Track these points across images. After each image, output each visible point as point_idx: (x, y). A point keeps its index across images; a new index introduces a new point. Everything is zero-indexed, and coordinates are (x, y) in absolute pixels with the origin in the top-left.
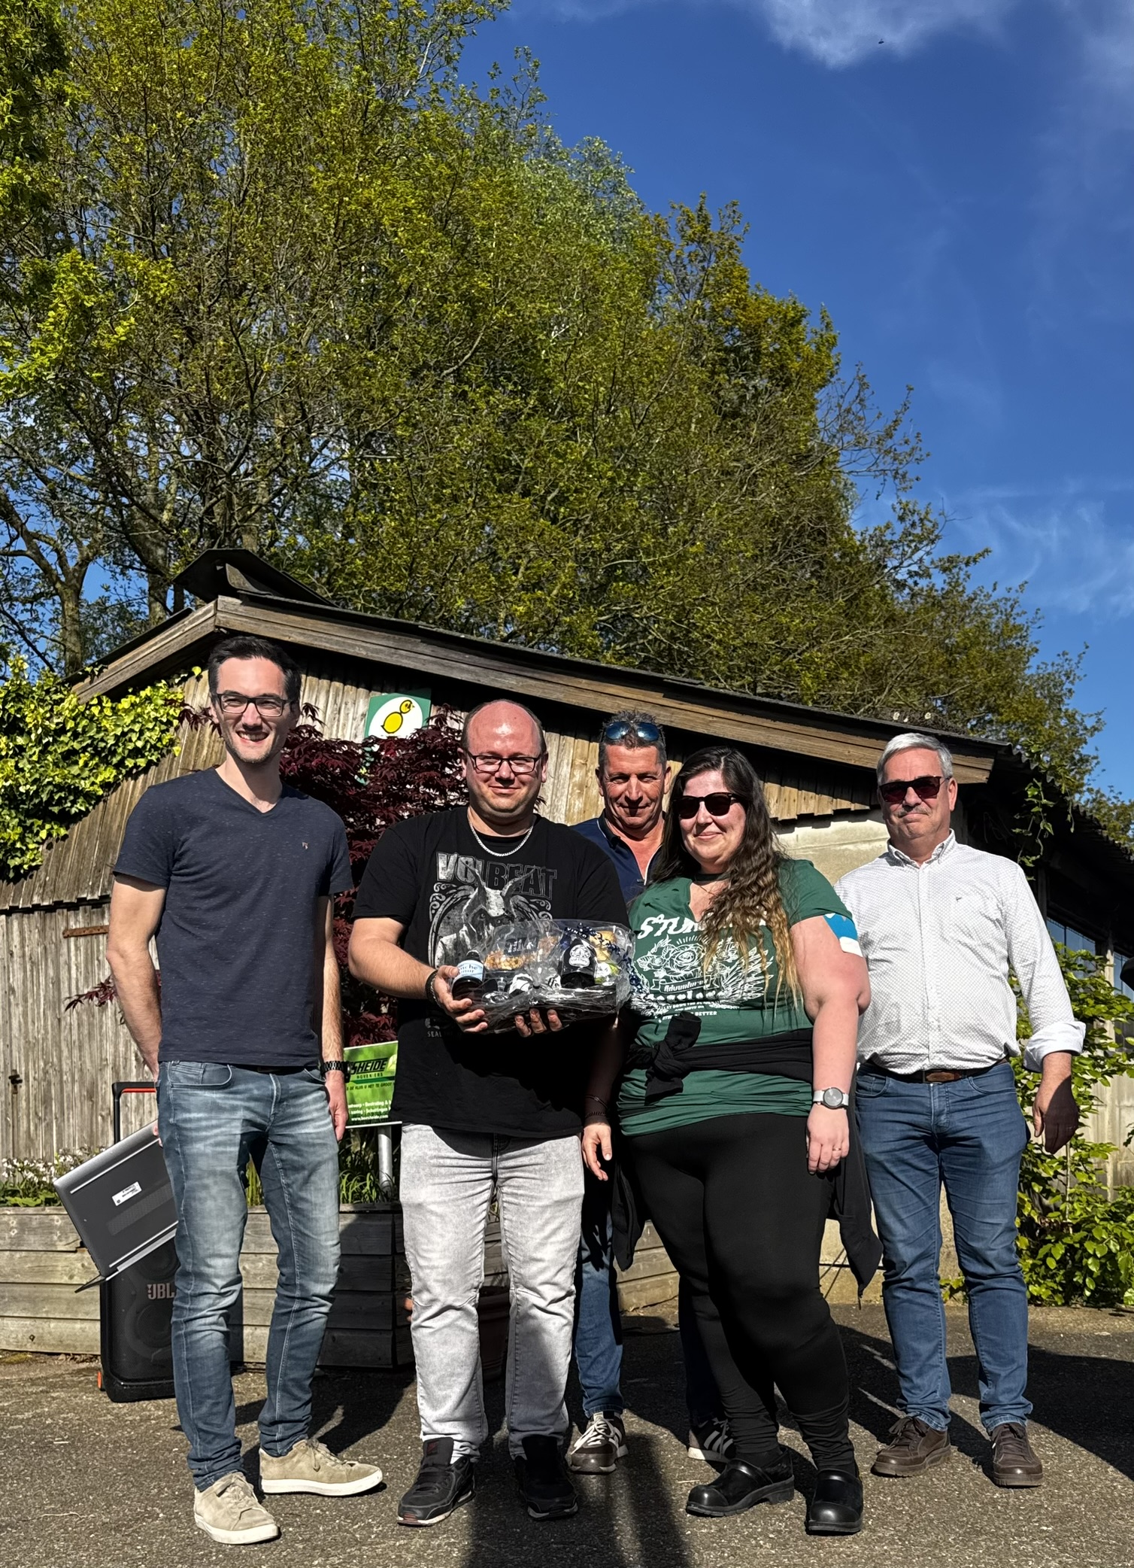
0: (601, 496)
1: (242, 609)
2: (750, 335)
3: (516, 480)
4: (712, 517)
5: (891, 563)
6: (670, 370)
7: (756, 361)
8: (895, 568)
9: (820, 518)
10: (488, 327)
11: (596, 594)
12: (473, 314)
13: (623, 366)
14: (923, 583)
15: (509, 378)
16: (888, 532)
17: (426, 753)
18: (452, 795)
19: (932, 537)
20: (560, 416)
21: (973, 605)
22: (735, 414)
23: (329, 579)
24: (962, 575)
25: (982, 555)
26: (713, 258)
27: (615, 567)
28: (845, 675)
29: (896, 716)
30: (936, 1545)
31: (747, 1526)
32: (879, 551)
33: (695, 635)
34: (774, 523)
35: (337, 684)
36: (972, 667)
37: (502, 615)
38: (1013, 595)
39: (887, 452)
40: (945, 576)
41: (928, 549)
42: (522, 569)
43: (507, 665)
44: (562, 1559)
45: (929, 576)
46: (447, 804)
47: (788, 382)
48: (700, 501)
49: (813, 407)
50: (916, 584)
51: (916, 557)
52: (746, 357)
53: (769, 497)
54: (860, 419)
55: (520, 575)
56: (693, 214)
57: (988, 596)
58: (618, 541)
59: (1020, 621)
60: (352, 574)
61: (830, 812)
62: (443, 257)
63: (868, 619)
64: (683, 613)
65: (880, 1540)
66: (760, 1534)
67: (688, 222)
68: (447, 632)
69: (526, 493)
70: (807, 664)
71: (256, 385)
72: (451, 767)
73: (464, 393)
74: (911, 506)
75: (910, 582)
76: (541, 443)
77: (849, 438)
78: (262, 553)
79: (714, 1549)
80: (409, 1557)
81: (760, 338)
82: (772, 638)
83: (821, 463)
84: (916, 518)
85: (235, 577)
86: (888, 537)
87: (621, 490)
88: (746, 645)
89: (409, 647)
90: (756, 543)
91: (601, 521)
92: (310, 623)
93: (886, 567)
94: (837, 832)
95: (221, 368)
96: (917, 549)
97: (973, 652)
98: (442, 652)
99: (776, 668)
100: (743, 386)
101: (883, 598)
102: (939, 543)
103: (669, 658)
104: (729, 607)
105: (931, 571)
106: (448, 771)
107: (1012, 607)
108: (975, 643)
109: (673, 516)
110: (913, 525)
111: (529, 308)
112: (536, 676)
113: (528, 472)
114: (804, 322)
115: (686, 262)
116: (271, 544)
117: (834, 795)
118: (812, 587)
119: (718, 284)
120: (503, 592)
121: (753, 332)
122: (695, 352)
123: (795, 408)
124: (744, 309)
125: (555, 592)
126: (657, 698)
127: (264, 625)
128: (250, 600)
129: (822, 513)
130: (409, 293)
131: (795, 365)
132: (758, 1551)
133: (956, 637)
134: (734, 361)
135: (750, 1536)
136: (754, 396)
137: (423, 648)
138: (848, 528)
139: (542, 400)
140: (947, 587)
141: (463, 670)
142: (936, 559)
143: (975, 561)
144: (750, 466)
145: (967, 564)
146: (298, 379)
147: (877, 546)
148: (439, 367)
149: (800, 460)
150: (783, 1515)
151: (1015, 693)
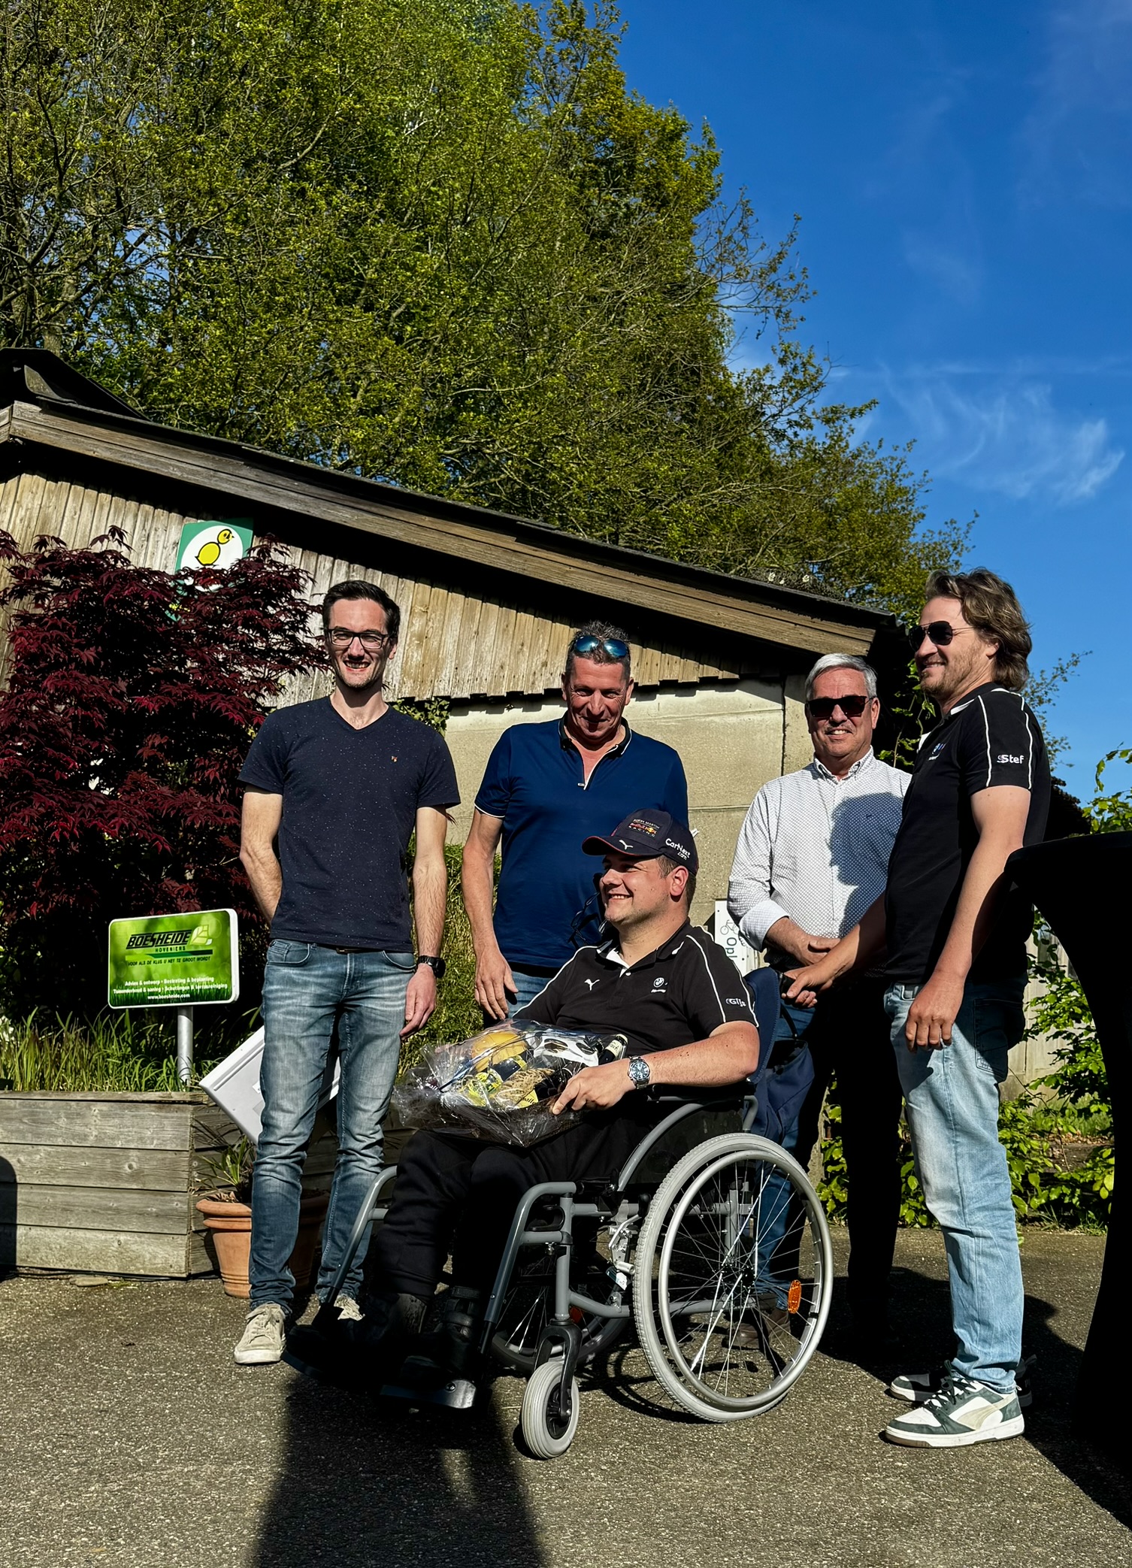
0: (452, 314)
1: (41, 418)
2: (624, 147)
3: (357, 292)
4: (573, 353)
5: (770, 410)
6: (535, 180)
7: (630, 176)
8: (774, 416)
9: (694, 356)
10: (332, 118)
11: (443, 424)
12: (315, 104)
13: (482, 172)
14: (803, 434)
15: (353, 177)
16: (768, 375)
17: (247, 588)
18: (275, 638)
19: (815, 384)
20: (411, 223)
21: (857, 463)
22: (605, 235)
23: (141, 390)
24: (846, 430)
25: (868, 406)
26: (587, 58)
27: (465, 396)
28: (716, 531)
29: (771, 577)
30: (782, 1479)
31: (577, 1457)
32: (758, 395)
33: (553, 475)
34: (642, 357)
35: (147, 507)
36: (853, 530)
37: (337, 441)
38: (899, 454)
39: (770, 288)
40: (826, 429)
41: (810, 396)
42: (361, 391)
43: (341, 496)
44: (371, 1489)
45: (811, 427)
46: (269, 649)
47: (665, 203)
48: (564, 327)
49: (691, 232)
50: (796, 434)
51: (797, 405)
52: (619, 172)
53: (638, 329)
54: (743, 249)
55: (359, 398)
56: (567, 8)
57: (873, 453)
58: (470, 367)
59: (906, 483)
60: (169, 387)
61: (695, 679)
62: (283, 36)
63: (741, 471)
64: (540, 451)
65: (721, 1474)
66: (592, 1465)
67: (561, 15)
68: (274, 455)
69: (368, 307)
70: (676, 516)
71: (66, 165)
72: (274, 606)
73: (302, 192)
74: (792, 348)
75: (790, 433)
76: (388, 252)
77: (729, 269)
78: (67, 357)
79: (541, 1481)
80: (199, 1485)
81: (635, 151)
82: (638, 485)
83: (697, 294)
84: (798, 361)
85: (34, 381)
86: (767, 381)
87: (476, 310)
88: (607, 491)
89: (230, 469)
90: (623, 377)
91: (451, 342)
92: (119, 437)
93: (763, 414)
94: (703, 702)
95: (25, 145)
96: (798, 396)
97: (855, 514)
98: (268, 477)
99: (642, 520)
100: (614, 203)
101: (760, 449)
102: (822, 390)
103: (523, 500)
104: (592, 448)
105: (814, 421)
106: (271, 610)
107: (899, 468)
108: (855, 506)
109: (531, 343)
110: (795, 369)
111: (380, 100)
112: (373, 509)
113: (372, 285)
114: (684, 136)
115: (557, 60)
116: (78, 346)
117: (701, 660)
118: (682, 431)
119: (591, 89)
120: (338, 415)
121: (629, 145)
122: (562, 162)
123: (671, 232)
124: (619, 117)
125: (397, 420)
126: (509, 542)
127: (65, 436)
128: (49, 408)
129: (696, 350)
130: (243, 73)
131: (673, 184)
132: (589, 1484)
133: (837, 497)
134: (606, 174)
135: (580, 1467)
136: (626, 216)
137: (246, 471)
138: (724, 369)
139: (390, 204)
140: (828, 442)
141: (291, 499)
142: (818, 410)
143: (861, 412)
144: (618, 293)
145: (852, 416)
146: (114, 162)
147: (755, 390)
148: (275, 160)
149: (675, 290)
150: (617, 1446)
151: (897, 563)
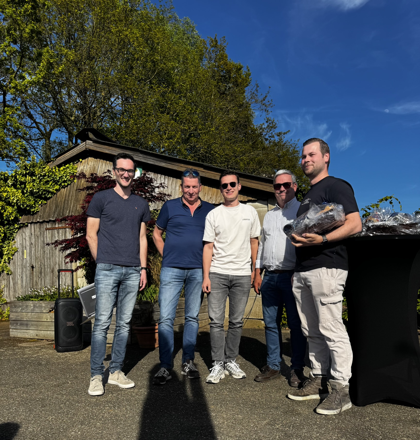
0: (188, 114)
1: (93, 144)
2: (228, 72)
3: (166, 110)
4: (217, 121)
5: (264, 134)
6: (206, 82)
7: (229, 79)
8: (265, 135)
9: (246, 121)
10: (158, 69)
11: (186, 141)
12: (154, 66)
13: (194, 80)
14: (272, 139)
15: (164, 83)
16: (264, 125)
17: (140, 183)
18: (148, 194)
19: (275, 127)
20: (178, 93)
21: (285, 145)
22: (224, 93)
23: (116, 136)
24: (283, 137)
25: (288, 132)
26: (219, 52)
27: (191, 134)
28: (252, 163)
29: (264, 175)
30: (269, 392)
31: (221, 387)
32: (261, 130)
33: (212, 152)
34: (233, 122)
36: (285, 161)
37: (161, 146)
38: (296, 142)
39: (263, 104)
40: (278, 137)
41: (274, 130)
42: (167, 134)
43: (162, 160)
44: (173, 395)
45: (274, 137)
46: (146, 197)
47: (238, 85)
48: (214, 116)
49: (244, 92)
50: (270, 139)
51: (271, 132)
52: (227, 78)
53: (232, 115)
54: (256, 95)
55: (166, 135)
56: (213, 40)
57: (289, 143)
58: (192, 127)
59: (297, 149)
60: (122, 135)
61: (246, 200)
62: (147, 50)
63: (257, 148)
64: (209, 146)
65: (255, 391)
66: (225, 389)
67: (212, 42)
68: (147, 151)
69: (168, 114)
70: (242, 160)
71: (97, 84)
72: (147, 187)
73: (152, 87)
74: (269, 119)
75: (269, 139)
76: (172, 100)
77: (253, 100)
78: (98, 129)
79: (213, 393)
80: (134, 394)
81: (231, 73)
82: (232, 153)
83: (246, 107)
84: (271, 122)
85: (91, 135)
86: (263, 127)
87: (193, 113)
88: (225, 155)
89: (137, 154)
90: (229, 128)
91: (188, 121)
92: (111, 148)
93: (263, 134)
95: (87, 79)
96: (271, 130)
97: (285, 157)
98: (145, 156)
99: (233, 161)
100: (226, 86)
101: (262, 143)
102: (276, 128)
103: (204, 158)
104: (221, 145)
105: (275, 136)
106: (146, 188)
107: (296, 146)
108: (286, 155)
109: (207, 120)
110: (270, 124)
111: (170, 64)
112: (170, 163)
113: (169, 108)
114: (242, 69)
115: (211, 52)
116: (101, 126)
117: (248, 196)
118: (243, 139)
119: (220, 59)
120: (162, 140)
121: (229, 72)
122: (213, 77)
123: (239, 92)
124: (226, 65)
125: (176, 140)
126: (202, 169)
127: (98, 148)
128: (95, 142)
129: (246, 120)
130: (138, 60)
131: (240, 80)
132: (224, 393)
133: (281, 153)
134: (224, 79)
135: (222, 389)
136: (229, 89)
137: (140, 155)
138: (253, 124)
139: (173, 89)
140: (279, 140)
141: (150, 161)
142: (276, 133)
143: (286, 133)
144: (227, 107)
145: (284, 134)
146: (108, 82)
147: (260, 129)
148: (145, 80)
149: (241, 106)
150: (230, 384)
151: (296, 168)
